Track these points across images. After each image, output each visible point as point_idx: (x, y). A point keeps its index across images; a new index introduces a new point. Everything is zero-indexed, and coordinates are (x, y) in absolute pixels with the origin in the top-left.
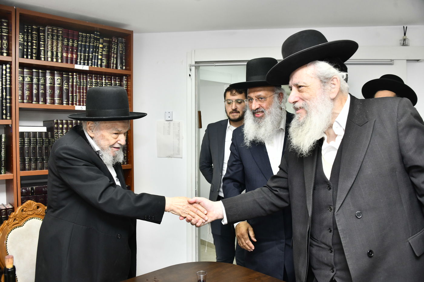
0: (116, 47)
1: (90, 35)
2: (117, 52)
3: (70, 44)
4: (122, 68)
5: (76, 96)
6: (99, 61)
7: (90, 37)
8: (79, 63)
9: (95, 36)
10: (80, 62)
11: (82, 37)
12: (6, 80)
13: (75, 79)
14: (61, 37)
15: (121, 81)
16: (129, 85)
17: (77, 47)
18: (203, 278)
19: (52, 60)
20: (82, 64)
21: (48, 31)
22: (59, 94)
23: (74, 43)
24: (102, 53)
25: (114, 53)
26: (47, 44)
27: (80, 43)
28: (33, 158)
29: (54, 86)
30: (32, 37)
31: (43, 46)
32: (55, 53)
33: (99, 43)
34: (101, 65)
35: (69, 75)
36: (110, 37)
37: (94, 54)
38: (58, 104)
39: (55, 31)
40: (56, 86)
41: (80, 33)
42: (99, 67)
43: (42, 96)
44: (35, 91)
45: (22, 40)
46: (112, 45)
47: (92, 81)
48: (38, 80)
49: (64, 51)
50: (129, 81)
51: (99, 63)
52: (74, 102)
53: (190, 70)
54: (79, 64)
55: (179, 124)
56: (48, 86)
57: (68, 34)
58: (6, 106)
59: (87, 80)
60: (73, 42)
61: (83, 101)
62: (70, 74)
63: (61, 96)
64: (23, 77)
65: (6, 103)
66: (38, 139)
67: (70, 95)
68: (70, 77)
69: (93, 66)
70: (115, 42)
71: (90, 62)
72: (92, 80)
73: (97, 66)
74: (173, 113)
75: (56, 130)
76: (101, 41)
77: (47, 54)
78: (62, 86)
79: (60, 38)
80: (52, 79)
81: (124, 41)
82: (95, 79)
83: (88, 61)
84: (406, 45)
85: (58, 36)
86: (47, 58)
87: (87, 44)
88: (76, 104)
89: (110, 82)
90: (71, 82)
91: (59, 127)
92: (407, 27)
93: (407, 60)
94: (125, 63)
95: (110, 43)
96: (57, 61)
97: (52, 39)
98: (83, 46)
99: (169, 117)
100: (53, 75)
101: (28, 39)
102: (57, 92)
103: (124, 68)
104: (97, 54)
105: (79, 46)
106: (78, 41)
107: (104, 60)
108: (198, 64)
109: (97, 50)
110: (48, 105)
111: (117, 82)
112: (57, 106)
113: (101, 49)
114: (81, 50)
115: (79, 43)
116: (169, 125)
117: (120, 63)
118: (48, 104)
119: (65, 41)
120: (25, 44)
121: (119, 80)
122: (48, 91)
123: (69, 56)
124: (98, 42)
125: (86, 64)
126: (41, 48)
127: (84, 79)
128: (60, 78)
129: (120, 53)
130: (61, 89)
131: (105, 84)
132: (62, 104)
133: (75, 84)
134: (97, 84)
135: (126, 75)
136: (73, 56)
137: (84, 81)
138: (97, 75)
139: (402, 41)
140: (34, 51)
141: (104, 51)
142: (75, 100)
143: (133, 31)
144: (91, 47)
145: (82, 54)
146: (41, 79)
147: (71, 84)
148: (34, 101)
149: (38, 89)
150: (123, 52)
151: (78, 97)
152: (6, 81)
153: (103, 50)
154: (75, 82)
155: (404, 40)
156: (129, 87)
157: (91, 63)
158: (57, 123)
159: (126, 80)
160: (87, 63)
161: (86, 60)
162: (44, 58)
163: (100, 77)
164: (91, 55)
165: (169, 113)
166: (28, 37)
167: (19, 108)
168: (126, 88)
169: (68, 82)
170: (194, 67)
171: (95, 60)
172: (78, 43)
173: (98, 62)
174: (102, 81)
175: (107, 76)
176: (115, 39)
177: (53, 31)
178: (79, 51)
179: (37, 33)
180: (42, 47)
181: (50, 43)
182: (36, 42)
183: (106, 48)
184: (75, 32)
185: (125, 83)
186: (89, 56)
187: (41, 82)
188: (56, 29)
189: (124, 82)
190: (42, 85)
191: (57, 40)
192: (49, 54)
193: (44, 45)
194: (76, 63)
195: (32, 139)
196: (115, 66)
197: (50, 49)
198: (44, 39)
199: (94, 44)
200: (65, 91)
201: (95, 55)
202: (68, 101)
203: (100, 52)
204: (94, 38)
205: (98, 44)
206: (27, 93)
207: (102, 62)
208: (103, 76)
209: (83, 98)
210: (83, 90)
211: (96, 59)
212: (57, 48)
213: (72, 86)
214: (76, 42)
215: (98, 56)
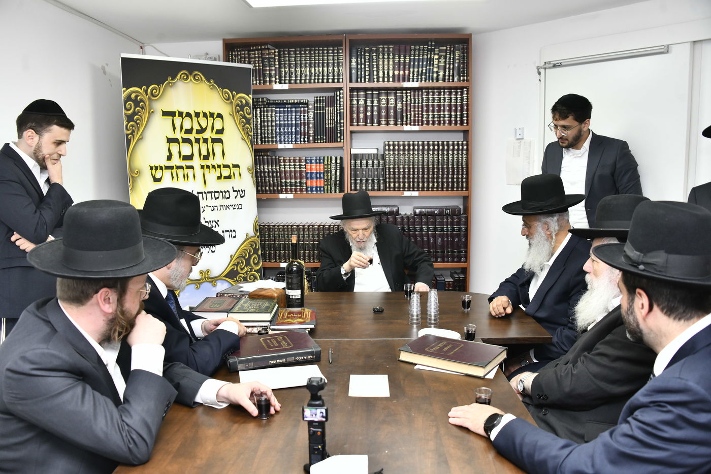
0: (452, 56)
1: (424, 46)
2: (453, 62)
3: (402, 60)
4: (459, 80)
5: (411, 115)
6: (434, 74)
7: (423, 50)
8: (411, 80)
9: (429, 47)
10: (413, 79)
11: (415, 50)
12: (340, 104)
13: (409, 97)
15: (462, 94)
16: (469, 99)
17: (410, 62)
19: (384, 81)
21: (379, 50)
22: (393, 114)
24: (437, 64)
25: (449, 63)
26: (378, 64)
27: (413, 57)
28: (363, 179)
29: (389, 107)
30: (365, 60)
32: (386, 72)
33: (434, 54)
35: (403, 93)
37: (428, 67)
38: (392, 125)
39: (386, 50)
40: (391, 106)
41: (413, 47)
42: (435, 81)
43: (376, 118)
44: (369, 113)
45: (355, 64)
46: (448, 54)
47: (428, 98)
48: (372, 102)
49: (395, 69)
50: (470, 94)
51: (435, 77)
52: (408, 122)
53: (539, 73)
55: (530, 143)
56: (383, 107)
57: (399, 51)
58: (340, 130)
59: (422, 97)
60: (405, 58)
61: (418, 120)
63: (395, 116)
64: (358, 101)
65: (340, 126)
67: (404, 114)
68: (404, 95)
69: (427, 81)
70: (450, 50)
71: (424, 77)
73: (432, 80)
74: (524, 129)
75: (387, 152)
76: (437, 51)
77: (379, 75)
78: (396, 106)
79: (391, 56)
80: (385, 100)
81: (462, 48)
82: (431, 95)
83: (422, 75)
85: (389, 55)
86: (379, 78)
87: (420, 57)
88: (411, 125)
89: (450, 96)
90: (405, 101)
91: (390, 149)
96: (388, 81)
97: (383, 58)
98: (416, 61)
99: (520, 135)
100: (387, 94)
101: (361, 62)
102: (392, 112)
103: (463, 78)
105: (412, 60)
106: (410, 56)
107: (440, 72)
108: (546, 65)
109: (432, 62)
111: (458, 96)
113: (437, 61)
114: (414, 65)
116: (519, 145)
117: (457, 74)
118: (382, 126)
119: (396, 58)
120: (359, 66)
121: (459, 93)
122: (383, 112)
123: (402, 73)
125: (419, 80)
127: (420, 95)
128: (394, 97)
129: (457, 63)
130: (395, 108)
131: (443, 100)
132: (396, 124)
133: (410, 102)
134: (434, 100)
135: (466, 87)
136: (405, 73)
137: (419, 98)
138: (433, 91)
140: (367, 73)
142: (409, 120)
143: (471, 34)
144: (425, 60)
145: (415, 69)
146: (376, 100)
147: (405, 103)
148: (368, 123)
149: (372, 111)
150: (460, 60)
151: (412, 116)
152: (340, 106)
153: (439, 62)
154: (409, 100)
158: (389, 145)
159: (467, 92)
160: (420, 78)
161: (420, 75)
162: (377, 79)
163: (437, 92)
164: (425, 69)
165: (520, 129)
166: (361, 60)
167: (350, 131)
168: (467, 102)
169: (402, 101)
170: (543, 69)
171: (429, 74)
172: (410, 58)
173: (433, 76)
174: (439, 97)
175: (446, 90)
176: (451, 47)
177: (384, 50)
178: (412, 66)
179: (369, 54)
180: (375, 68)
181: (381, 63)
182: (368, 63)
183: (442, 58)
184: (407, 46)
185: (466, 96)
186: (422, 70)
187: (375, 103)
188: (386, 48)
189: (464, 95)
190: (376, 106)
191: (388, 58)
192: (381, 74)
193: (376, 65)
194: (409, 81)
195: (363, 161)
196: (451, 78)
197: (381, 69)
198: (377, 59)
199: (427, 56)
200: (399, 110)
201: (430, 68)
202: (402, 121)
204: (428, 49)
205: (432, 55)
206: (362, 116)
208: (441, 91)
209: (418, 117)
210: (418, 108)
211: (431, 73)
212: (388, 67)
213: (407, 104)
214: (407, 57)
215: (433, 68)
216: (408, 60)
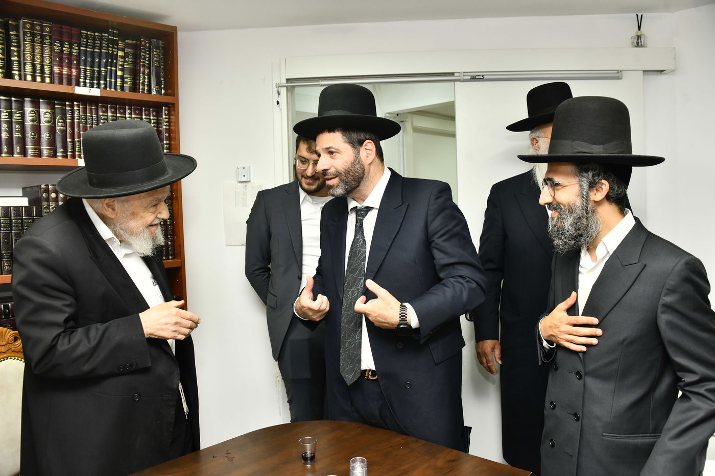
0: (148, 56)
1: (101, 34)
2: (150, 64)
3: (66, 50)
4: (159, 92)
6: (118, 80)
7: (101, 39)
8: (82, 84)
9: (110, 37)
10: (85, 83)
11: (87, 37)
13: (77, 113)
14: (48, 38)
15: (158, 114)
16: (172, 122)
17: (79, 55)
18: (311, 450)
19: (34, 79)
20: (88, 85)
21: (24, 27)
22: (49, 139)
23: (73, 49)
24: (123, 65)
25: (144, 66)
26: (24, 51)
27: (84, 48)
28: (5, 253)
29: (40, 126)
31: (16, 54)
32: (38, 67)
33: (118, 49)
34: (122, 88)
35: (65, 105)
36: (138, 39)
37: (109, 68)
38: (47, 156)
39: (38, 28)
40: (44, 125)
41: (82, 31)
42: (119, 90)
43: (18, 143)
44: (4, 135)
46: (141, 51)
47: (107, 116)
48: (10, 115)
49: (54, 63)
50: (172, 115)
51: (119, 83)
52: (77, 153)
53: (279, 93)
54: (83, 86)
56: (29, 126)
57: (61, 34)
59: (97, 113)
60: (71, 48)
62: (67, 103)
63: (52, 143)
66: (14, 219)
67: (69, 140)
68: (67, 108)
69: (108, 89)
70: (145, 46)
71: (102, 82)
72: (106, 114)
73: (115, 88)
74: (251, 168)
75: (44, 203)
76: (121, 45)
77: (24, 69)
78: (53, 125)
79: (47, 40)
80: (35, 113)
81: (161, 46)
82: (112, 112)
83: (99, 80)
84: (642, 46)
85: (43, 37)
86: (25, 75)
87: (96, 50)
89: (139, 117)
90: (69, 118)
91: (50, 198)
92: (642, 16)
93: (644, 71)
94: (164, 83)
95: (136, 48)
96: (43, 81)
97: (33, 41)
98: (88, 55)
99: (244, 176)
100: (36, 105)
102: (45, 136)
103: (163, 92)
104: (114, 69)
105: (82, 53)
106: (79, 46)
107: (127, 78)
108: (291, 83)
109: (115, 61)
110: (30, 159)
111: (152, 118)
112: (45, 160)
113: (121, 59)
114: (85, 61)
115: (82, 48)
116: (244, 190)
117: (155, 83)
118: (29, 157)
119: (55, 45)
121: (154, 113)
122: (30, 135)
123: (65, 71)
124: (116, 47)
125: (95, 86)
126: (12, 59)
127: (94, 112)
128: (49, 111)
129: (156, 66)
130: (52, 130)
132: (55, 156)
133: (77, 121)
135: (166, 105)
136: (71, 72)
137: (92, 116)
138: (115, 106)
139: (635, 38)
141: (127, 62)
142: (77, 149)
143: (176, 27)
144: (103, 55)
145: (87, 68)
146: (16, 112)
147: (70, 121)
148: (4, 152)
149: (10, 131)
150: (159, 64)
153: (125, 62)
154: (77, 118)
155: (639, 37)
156: (172, 124)
157: (104, 84)
158: (47, 191)
159: (166, 112)
160: (97, 84)
161: (95, 79)
162: (20, 75)
163: (120, 108)
164: (103, 69)
165: (244, 168)
168: (167, 127)
169: (64, 118)
170: (285, 88)
171: (111, 78)
172: (79, 49)
173: (116, 82)
174: (124, 116)
175: (133, 107)
176: (145, 42)
177: (33, 27)
178: (82, 63)
179: (3, 31)
180: (15, 56)
181: (28, 48)
182: (3, 47)
183: (130, 57)
184: (73, 29)
185: (166, 118)
186: (99, 72)
187: (15, 118)
188: (38, 25)
189: (164, 117)
190: (17, 123)
191: (42, 43)
192: (29, 68)
193: (19, 52)
194: (78, 84)
195: (3, 220)
196: (146, 88)
197: (28, 59)
198: (18, 42)
199: (108, 50)
200: (59, 133)
201: (111, 70)
202: (65, 151)
203: (120, 65)
204: (108, 40)
205: (116, 50)
207: (123, 82)
208: (127, 107)
211: (113, 77)
212: (42, 58)
213: (72, 124)
214: (75, 47)
215: (116, 71)
216: (77, 51)
